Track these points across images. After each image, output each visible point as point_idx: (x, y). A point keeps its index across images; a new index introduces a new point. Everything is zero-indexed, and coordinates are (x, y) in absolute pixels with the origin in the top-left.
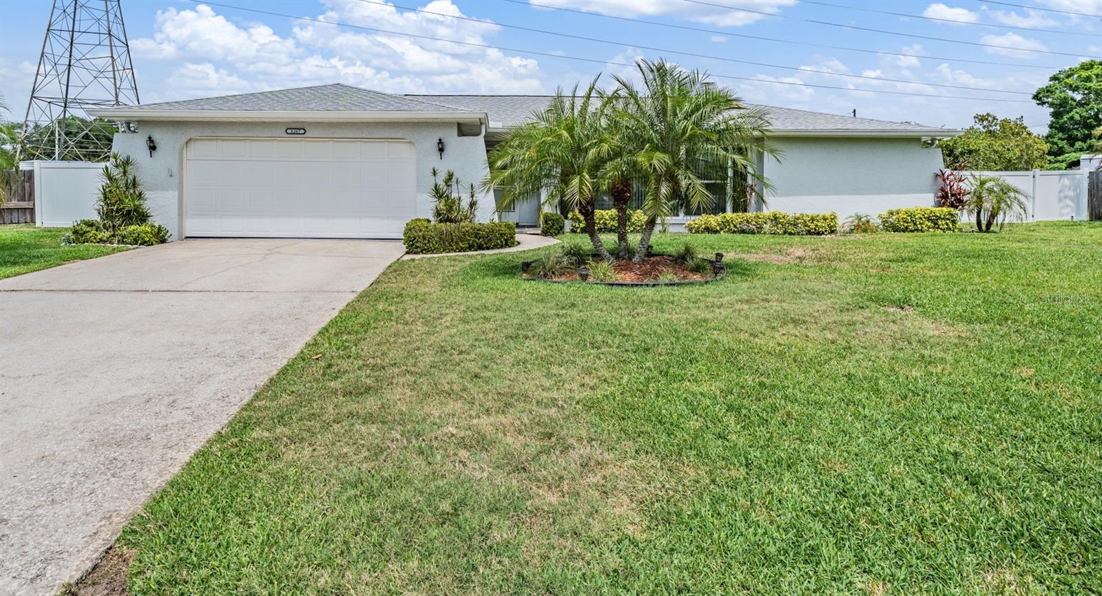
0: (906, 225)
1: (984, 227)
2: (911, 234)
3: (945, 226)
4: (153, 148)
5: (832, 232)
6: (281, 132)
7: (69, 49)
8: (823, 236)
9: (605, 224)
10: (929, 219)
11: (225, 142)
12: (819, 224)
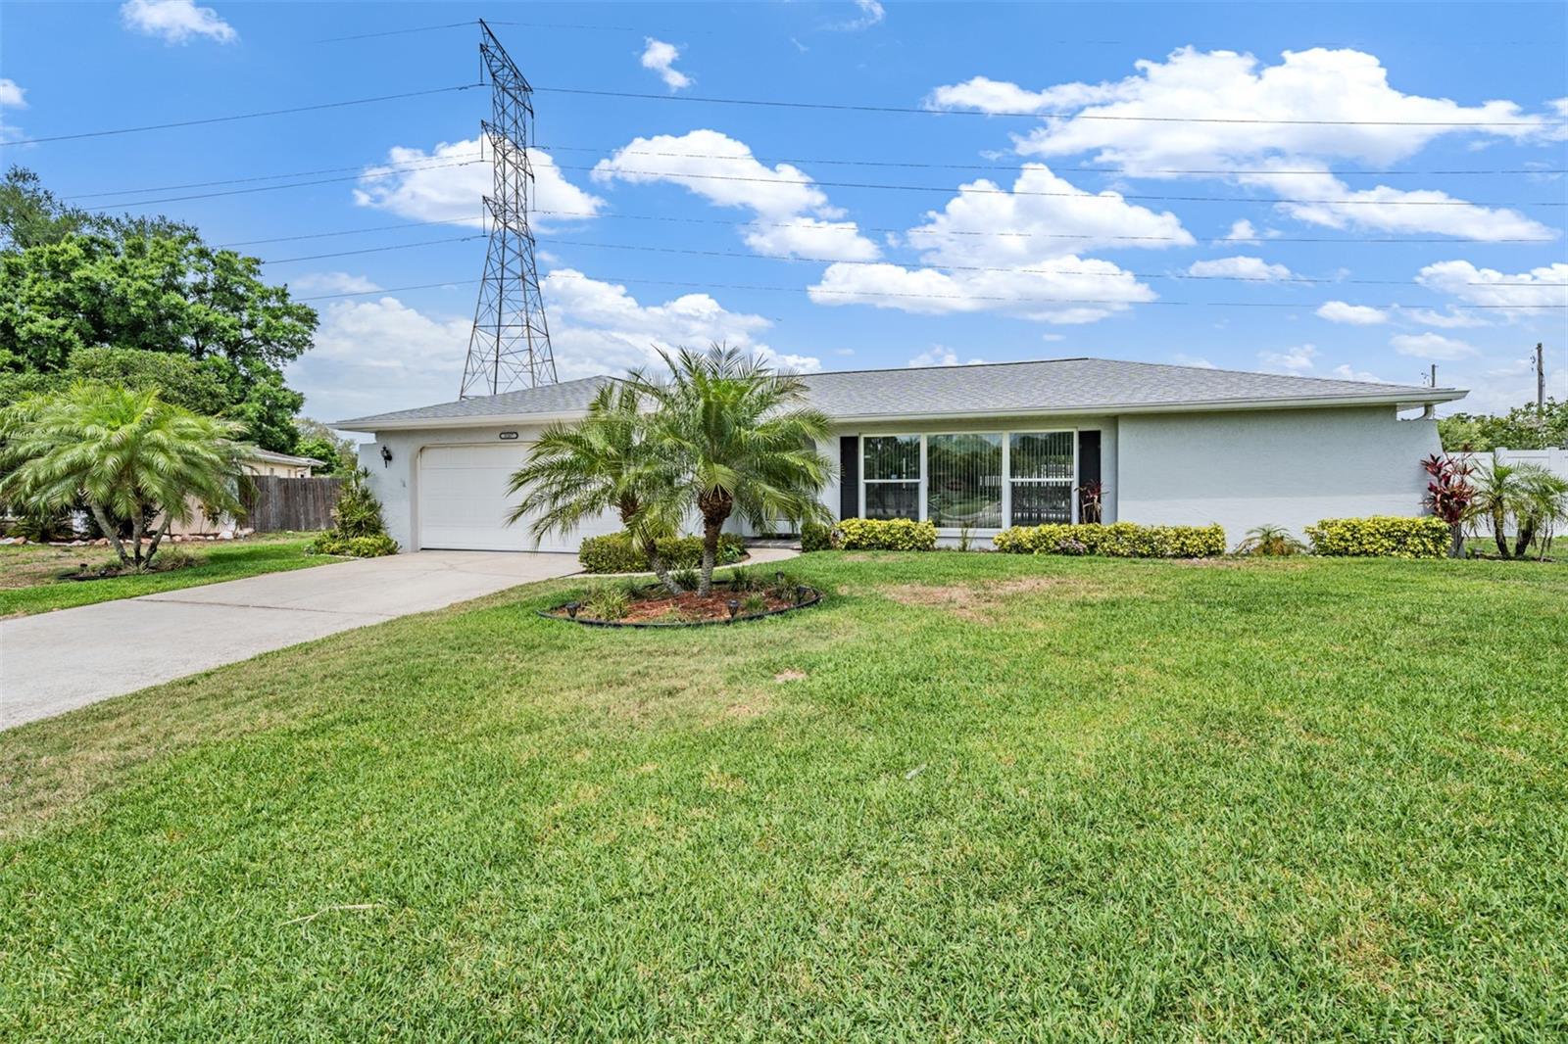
0: (1343, 544)
1: (1512, 550)
2: (1355, 559)
3: (1421, 547)
4: (388, 458)
5: (1211, 554)
6: (495, 437)
7: (495, 347)
8: (1195, 560)
9: (877, 539)
10: (1388, 535)
11: (454, 450)
12: (1187, 542)
